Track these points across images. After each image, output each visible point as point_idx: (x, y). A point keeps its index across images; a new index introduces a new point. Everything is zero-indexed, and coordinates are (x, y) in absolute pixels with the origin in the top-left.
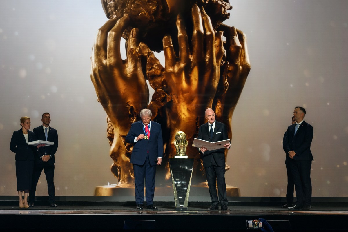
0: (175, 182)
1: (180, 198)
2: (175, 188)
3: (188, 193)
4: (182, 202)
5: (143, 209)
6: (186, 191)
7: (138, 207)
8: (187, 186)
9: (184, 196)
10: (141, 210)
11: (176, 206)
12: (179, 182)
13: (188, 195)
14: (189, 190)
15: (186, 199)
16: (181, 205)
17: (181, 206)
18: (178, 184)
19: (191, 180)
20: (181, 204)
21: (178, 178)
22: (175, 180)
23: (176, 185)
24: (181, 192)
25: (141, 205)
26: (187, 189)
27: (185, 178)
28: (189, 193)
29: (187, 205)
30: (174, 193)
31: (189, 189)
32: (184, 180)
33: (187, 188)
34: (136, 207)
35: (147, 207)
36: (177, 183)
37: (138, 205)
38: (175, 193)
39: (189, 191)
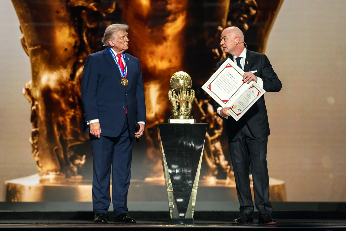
0: (170, 171)
1: (180, 200)
2: (170, 182)
3: (195, 191)
4: (182, 208)
5: (108, 222)
6: (191, 188)
7: (97, 219)
8: (193, 178)
9: (187, 197)
10: (103, 223)
11: (171, 215)
12: (177, 171)
13: (195, 196)
14: (197, 184)
15: (191, 203)
16: (182, 215)
17: (181, 217)
18: (174, 174)
19: (200, 165)
20: (182, 213)
22: (170, 167)
23: (172, 176)
24: (182, 188)
25: (104, 214)
26: (192, 184)
27: (188, 161)
28: (196, 191)
29: (193, 215)
30: (168, 190)
32: (187, 166)
33: (193, 181)
34: (94, 219)
35: (115, 218)
36: (174, 171)
37: (98, 215)
38: (170, 190)
39: (197, 188)
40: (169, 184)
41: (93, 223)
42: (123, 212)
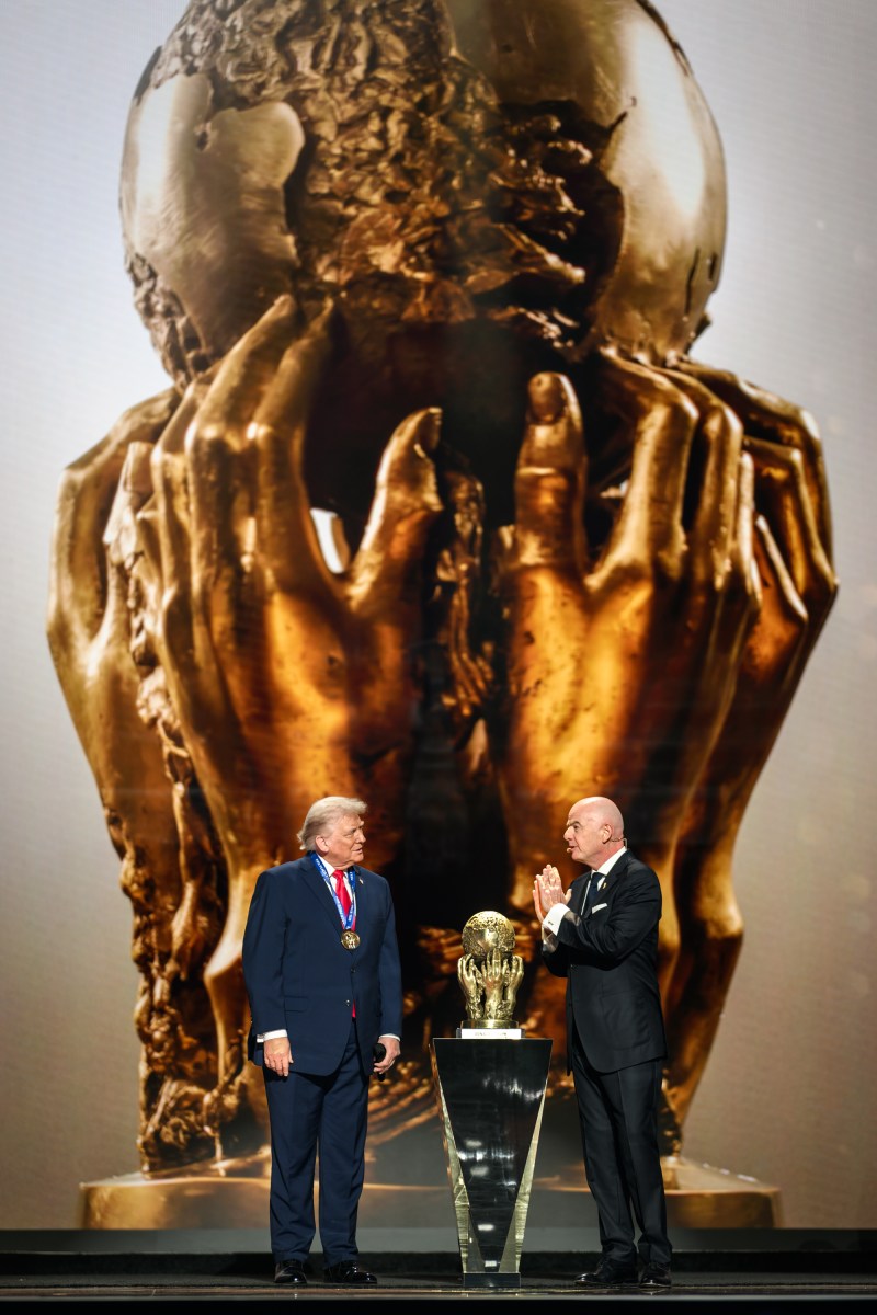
0: (463, 1156)
1: (487, 1227)
2: (461, 1182)
3: (522, 1206)
4: (492, 1246)
5: (309, 1282)
6: (513, 1196)
7: (281, 1274)
8: (518, 1173)
9: (505, 1220)
10: (297, 1286)
11: (464, 1266)
12: (480, 1156)
13: (524, 1217)
14: (528, 1189)
15: (514, 1234)
16: (491, 1264)
17: (490, 1269)
18: (473, 1163)
19: (535, 1141)
20: (491, 1259)
21: (474, 1138)
22: (461, 1146)
23: (466, 1167)
24: (491, 1199)
25: (298, 1262)
26: (517, 1188)
27: (506, 1132)
28: (526, 1205)
29: (518, 1263)
30: (458, 1203)
31: (527, 1186)
32: (503, 1145)
33: (519, 1181)
34: (274, 1273)
35: (326, 1272)
36: (471, 1157)
37: (285, 1264)
38: (461, 1203)
39: (527, 1197)
40: (460, 1188)
41: (272, 1283)
42: (347, 1257)
